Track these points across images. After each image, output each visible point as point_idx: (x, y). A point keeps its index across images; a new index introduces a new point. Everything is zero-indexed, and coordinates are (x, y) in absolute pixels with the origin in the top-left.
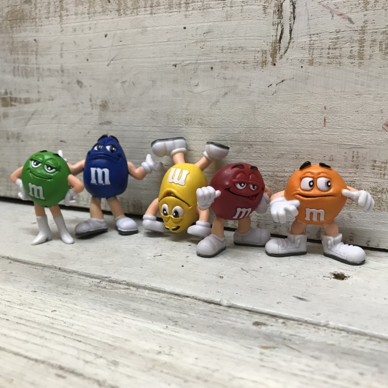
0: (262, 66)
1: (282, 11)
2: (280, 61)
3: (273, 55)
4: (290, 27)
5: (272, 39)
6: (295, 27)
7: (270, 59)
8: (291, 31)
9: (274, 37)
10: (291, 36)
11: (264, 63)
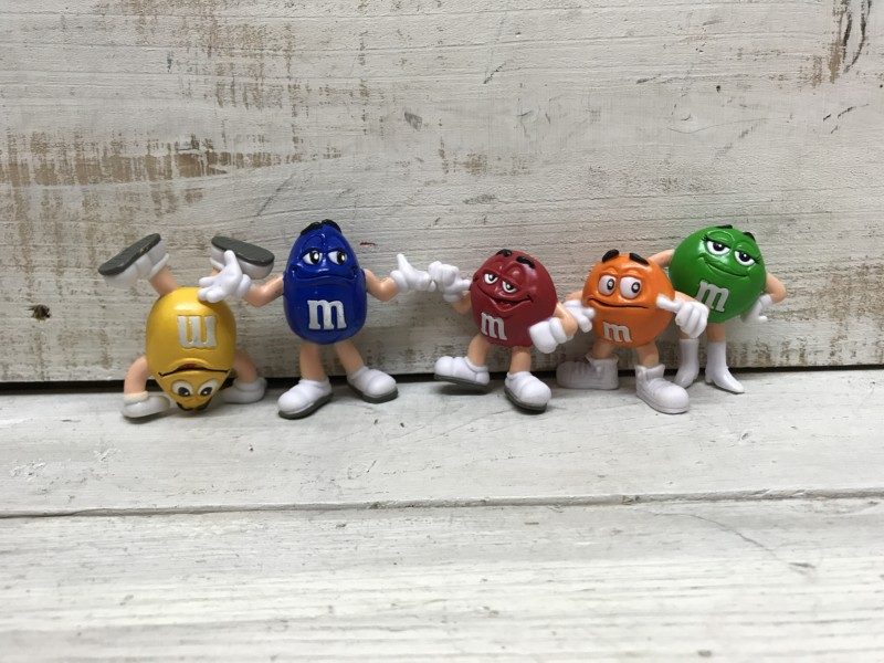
3: (834, 64)
4: (863, 18)
5: (833, 38)
7: (827, 72)
9: (836, 35)
10: (863, 34)
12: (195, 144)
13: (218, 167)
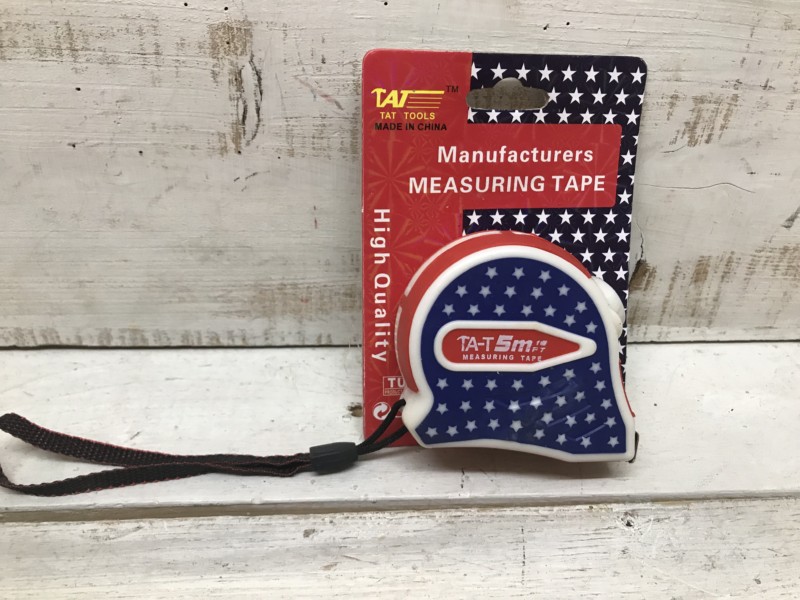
0: (222, 154)
1: (241, 82)
2: (248, 148)
6: (264, 105)
8: (258, 110)
11: (224, 150)
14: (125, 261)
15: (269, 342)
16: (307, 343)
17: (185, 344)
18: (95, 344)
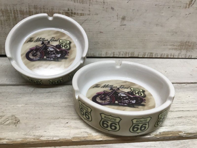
0: (185, 8)
2: (191, 7)
3: (189, 5)
12: (69, 10)
13: (73, 15)
14: (156, 35)
15: (179, 57)
16: (186, 57)
17: (161, 57)
18: (141, 57)
